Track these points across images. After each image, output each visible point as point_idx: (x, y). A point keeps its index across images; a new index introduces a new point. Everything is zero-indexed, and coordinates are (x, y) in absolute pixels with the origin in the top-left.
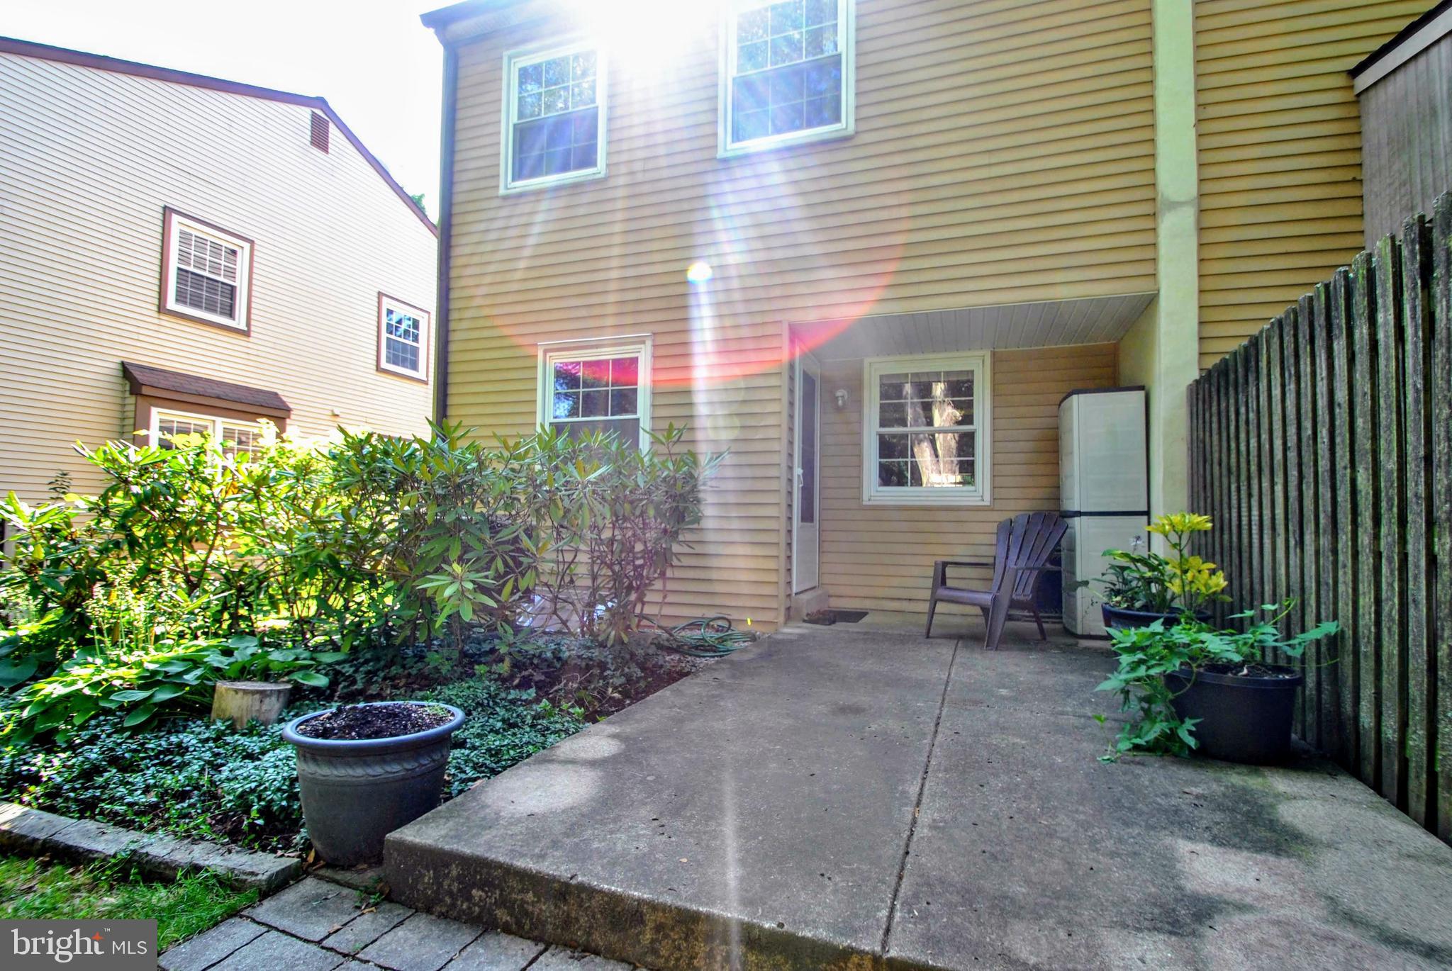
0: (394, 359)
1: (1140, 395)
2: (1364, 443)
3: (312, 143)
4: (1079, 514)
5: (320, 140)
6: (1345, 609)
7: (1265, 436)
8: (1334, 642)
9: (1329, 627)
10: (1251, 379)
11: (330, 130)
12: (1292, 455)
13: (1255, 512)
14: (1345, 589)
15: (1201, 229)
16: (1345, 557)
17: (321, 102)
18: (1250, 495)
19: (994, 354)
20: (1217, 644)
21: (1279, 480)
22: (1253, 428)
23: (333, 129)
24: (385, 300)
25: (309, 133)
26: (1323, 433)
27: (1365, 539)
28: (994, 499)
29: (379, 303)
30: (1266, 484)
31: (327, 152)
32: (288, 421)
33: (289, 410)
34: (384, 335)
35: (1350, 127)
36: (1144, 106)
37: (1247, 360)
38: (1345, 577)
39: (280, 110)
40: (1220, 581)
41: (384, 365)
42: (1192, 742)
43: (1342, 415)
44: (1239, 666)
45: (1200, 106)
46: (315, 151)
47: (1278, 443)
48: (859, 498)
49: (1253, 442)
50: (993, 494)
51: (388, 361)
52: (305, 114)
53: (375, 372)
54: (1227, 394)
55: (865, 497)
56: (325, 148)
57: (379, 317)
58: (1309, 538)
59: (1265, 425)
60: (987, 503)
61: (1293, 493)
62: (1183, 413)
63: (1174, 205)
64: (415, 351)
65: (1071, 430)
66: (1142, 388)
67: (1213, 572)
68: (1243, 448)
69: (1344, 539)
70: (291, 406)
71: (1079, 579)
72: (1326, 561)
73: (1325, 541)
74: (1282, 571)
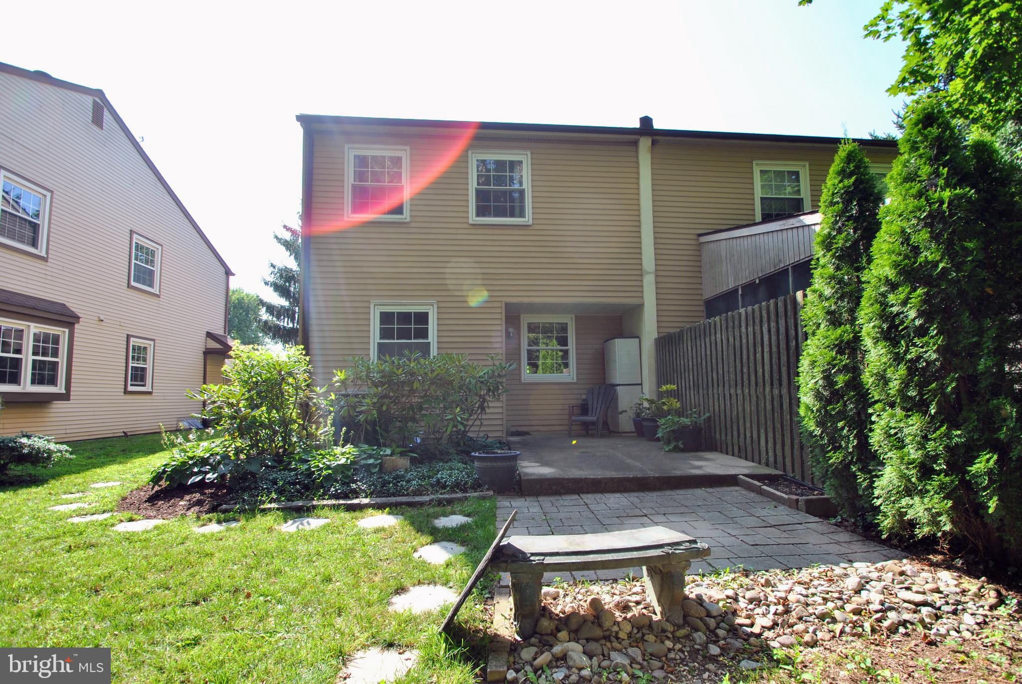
0: (137, 280)
1: (637, 340)
2: (715, 367)
3: (92, 122)
4: (619, 385)
5: (98, 120)
6: (711, 409)
7: (686, 361)
8: (709, 418)
9: (707, 415)
10: (681, 342)
11: (105, 113)
12: (695, 367)
13: (683, 384)
14: (711, 404)
15: (657, 283)
16: (711, 396)
17: (100, 93)
18: (681, 379)
19: (576, 317)
20: (685, 421)
21: (691, 374)
22: (682, 357)
23: (106, 113)
24: (135, 236)
25: (91, 114)
26: (704, 362)
27: (715, 391)
28: (578, 379)
29: (131, 238)
30: (687, 375)
31: (102, 129)
32: (77, 326)
33: (79, 318)
34: (134, 261)
35: (696, 253)
36: (637, 235)
37: (679, 337)
38: (711, 401)
39: (74, 98)
40: (678, 405)
41: (133, 283)
42: (682, 446)
43: (709, 358)
44: (689, 426)
45: (655, 238)
46: (95, 128)
47: (691, 363)
48: (520, 379)
49: (682, 362)
50: (577, 377)
51: (134, 281)
52: (89, 100)
53: (126, 288)
54: (672, 346)
55: (523, 379)
56: (101, 126)
57: (131, 248)
58: (701, 391)
59: (686, 357)
60: (575, 381)
61: (696, 378)
62: (653, 348)
63: (648, 273)
64: (151, 273)
65: (615, 352)
66: (638, 337)
67: (677, 402)
68: (678, 363)
69: (710, 391)
70: (80, 315)
71: (620, 410)
72: (706, 397)
73: (705, 392)
74: (693, 401)
